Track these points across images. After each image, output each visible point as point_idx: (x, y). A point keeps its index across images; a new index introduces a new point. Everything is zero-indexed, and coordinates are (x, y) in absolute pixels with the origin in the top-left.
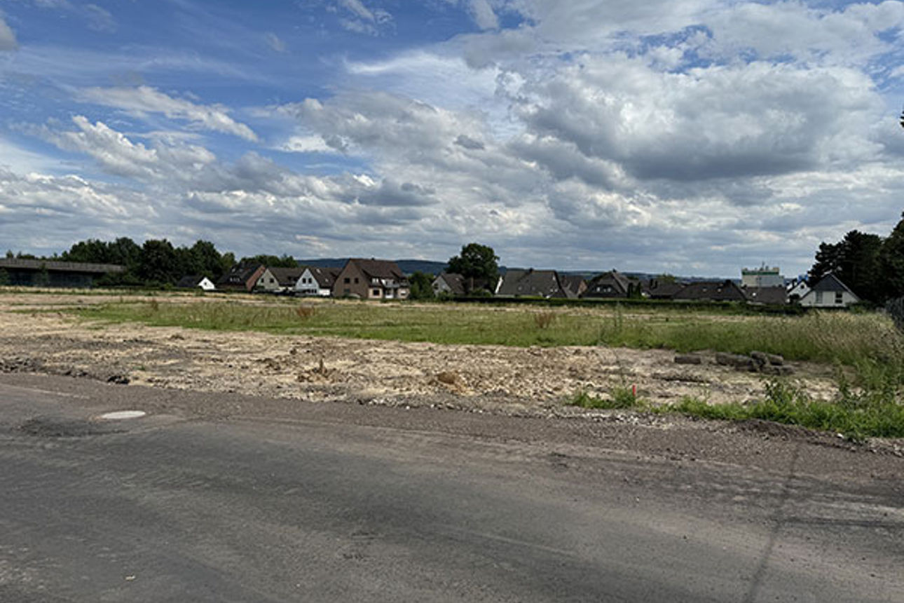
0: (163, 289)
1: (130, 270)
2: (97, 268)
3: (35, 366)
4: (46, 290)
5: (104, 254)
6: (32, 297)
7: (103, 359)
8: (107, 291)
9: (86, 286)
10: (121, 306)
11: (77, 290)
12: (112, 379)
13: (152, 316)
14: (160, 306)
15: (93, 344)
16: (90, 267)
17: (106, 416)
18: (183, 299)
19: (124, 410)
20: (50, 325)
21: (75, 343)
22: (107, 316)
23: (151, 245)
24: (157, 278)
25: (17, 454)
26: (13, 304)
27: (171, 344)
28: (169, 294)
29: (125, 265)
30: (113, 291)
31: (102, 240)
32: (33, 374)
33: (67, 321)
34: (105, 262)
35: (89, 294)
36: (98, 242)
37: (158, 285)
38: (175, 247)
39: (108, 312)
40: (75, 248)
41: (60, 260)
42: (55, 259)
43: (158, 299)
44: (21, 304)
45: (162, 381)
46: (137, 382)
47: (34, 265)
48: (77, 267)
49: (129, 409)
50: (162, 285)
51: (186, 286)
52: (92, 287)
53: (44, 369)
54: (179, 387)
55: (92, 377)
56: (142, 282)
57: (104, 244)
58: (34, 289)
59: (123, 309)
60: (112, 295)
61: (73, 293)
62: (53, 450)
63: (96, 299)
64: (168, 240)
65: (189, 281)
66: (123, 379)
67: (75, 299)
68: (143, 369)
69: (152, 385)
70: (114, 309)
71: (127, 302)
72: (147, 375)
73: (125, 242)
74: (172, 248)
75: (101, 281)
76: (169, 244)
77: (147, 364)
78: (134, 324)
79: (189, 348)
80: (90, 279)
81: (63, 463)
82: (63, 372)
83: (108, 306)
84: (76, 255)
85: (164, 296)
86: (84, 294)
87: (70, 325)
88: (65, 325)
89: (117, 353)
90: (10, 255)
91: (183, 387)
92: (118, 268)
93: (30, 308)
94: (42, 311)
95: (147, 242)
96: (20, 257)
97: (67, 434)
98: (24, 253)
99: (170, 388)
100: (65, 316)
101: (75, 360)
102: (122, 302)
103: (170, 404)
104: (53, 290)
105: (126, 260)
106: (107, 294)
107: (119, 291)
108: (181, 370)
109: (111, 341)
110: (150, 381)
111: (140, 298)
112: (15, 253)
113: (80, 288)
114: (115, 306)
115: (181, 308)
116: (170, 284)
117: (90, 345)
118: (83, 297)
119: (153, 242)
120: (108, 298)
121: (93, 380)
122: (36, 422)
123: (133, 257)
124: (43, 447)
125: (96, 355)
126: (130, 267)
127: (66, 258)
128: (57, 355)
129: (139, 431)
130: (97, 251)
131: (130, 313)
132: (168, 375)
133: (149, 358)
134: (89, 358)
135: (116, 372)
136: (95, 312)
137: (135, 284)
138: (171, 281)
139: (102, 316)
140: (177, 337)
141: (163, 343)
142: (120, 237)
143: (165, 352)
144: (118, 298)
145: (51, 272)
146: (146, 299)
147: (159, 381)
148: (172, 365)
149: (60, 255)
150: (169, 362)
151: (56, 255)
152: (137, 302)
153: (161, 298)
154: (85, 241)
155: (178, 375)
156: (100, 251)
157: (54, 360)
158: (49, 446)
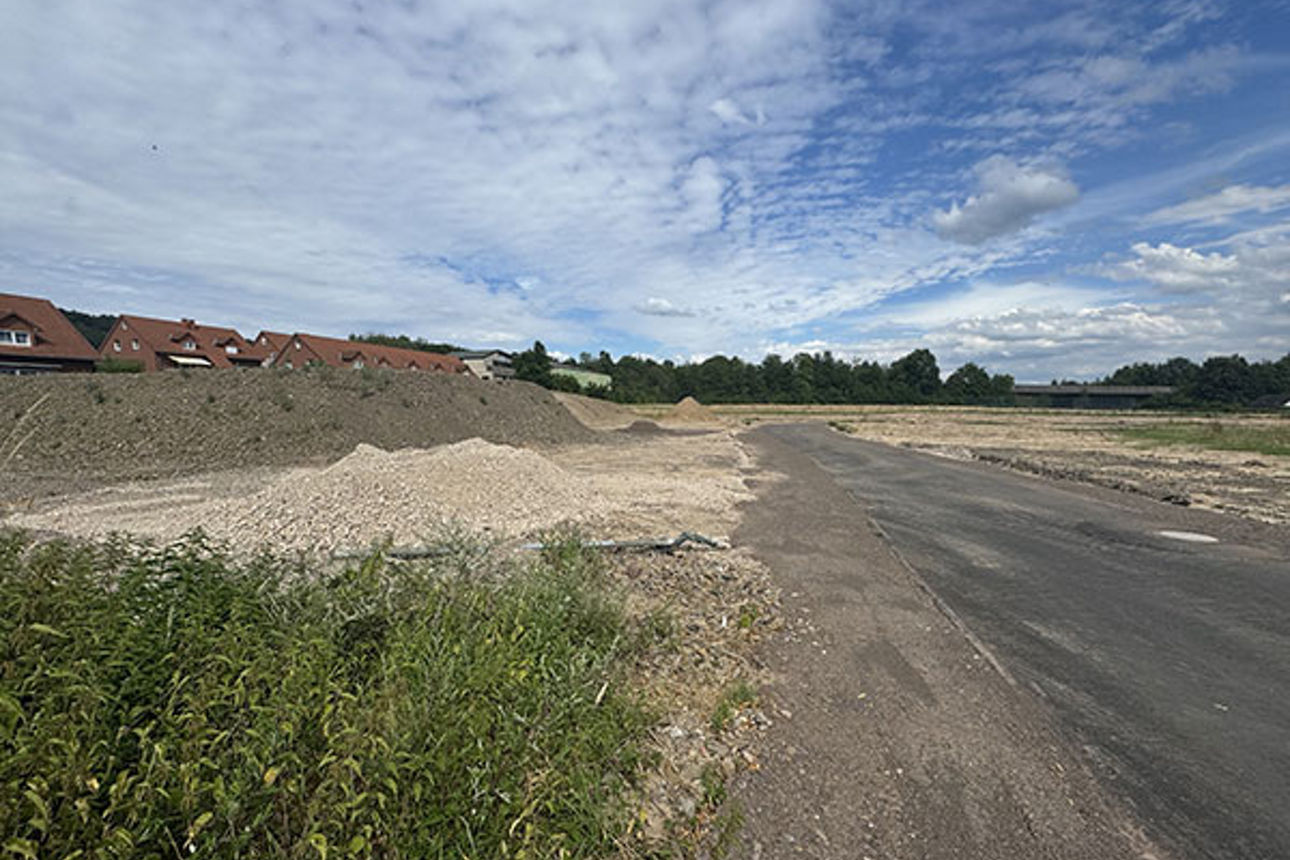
0: (1227, 411)
1: (1182, 391)
2: (1142, 390)
3: (1082, 476)
4: (1086, 411)
5: (1151, 376)
6: (1074, 418)
7: (1155, 478)
8: (1151, 412)
9: (1127, 408)
10: (1171, 427)
11: (1118, 412)
12: (1168, 499)
13: (1213, 438)
14: (1226, 429)
15: (1141, 462)
16: (1134, 390)
17: (1165, 533)
18: (1259, 422)
19: (1188, 531)
20: (1092, 442)
21: (1121, 460)
22: (1155, 437)
23: (1211, 364)
24: (1219, 399)
25: (1076, 549)
26: (1056, 423)
27: (1248, 471)
28: (1238, 415)
29: (1176, 385)
30: (1159, 412)
31: (1150, 363)
32: (1080, 483)
33: (1108, 440)
34: (1152, 384)
35: (1132, 415)
36: (1146, 365)
37: (1220, 406)
38: (1250, 362)
39: (1155, 433)
40: (1119, 373)
41: (1103, 384)
42: (1097, 384)
43: (1223, 421)
44: (1063, 423)
45: (1237, 510)
46: (1201, 506)
47: (1076, 390)
48: (1120, 390)
49: (1195, 532)
50: (1225, 406)
51: (1264, 406)
52: (1135, 409)
53: (1091, 480)
54: (1264, 519)
55: (1142, 493)
56: (1197, 402)
57: (1153, 366)
58: (1075, 411)
59: (1173, 431)
60: (1159, 416)
61: (1114, 415)
62: (1107, 553)
63: (1139, 420)
64: (1240, 355)
65: (1268, 400)
66: (1181, 500)
67: (1116, 420)
68: (1209, 493)
69: (1222, 512)
70: (1161, 431)
71: (1178, 424)
72: (1217, 501)
73: (1180, 362)
74: (1246, 364)
75: (1145, 403)
76: (1242, 360)
77: (1215, 489)
78: (1190, 446)
79: (1277, 477)
80: (1133, 402)
81: (1120, 567)
82: (1110, 484)
83: (1155, 426)
84: (1120, 379)
85: (1229, 418)
86: (1125, 415)
87: (1112, 443)
88: (1107, 443)
89: (1172, 474)
90: (1054, 383)
91: (1271, 520)
92: (1168, 390)
93: (1070, 427)
94: (1083, 430)
95: (1210, 360)
96: (1064, 383)
97: (1122, 541)
98: (1068, 379)
99: (1249, 519)
100: (1106, 434)
101: (1124, 475)
102: (1171, 423)
103: (1254, 535)
104: (1093, 412)
105: (1178, 381)
106: (1152, 416)
107: (1167, 413)
108: (1265, 501)
109: (1163, 461)
110: (1219, 507)
111: (1196, 420)
112: (1059, 382)
113: (1121, 409)
114: (1164, 428)
115: (1259, 432)
116: (1238, 405)
117: (1136, 463)
118: (1125, 419)
119: (1218, 360)
120: (1155, 420)
121: (1144, 497)
122: (1090, 524)
123: (1188, 378)
124: (1098, 548)
125: (1147, 473)
126: (1182, 387)
127: (1109, 382)
128: (1104, 469)
129: (1211, 556)
130: (1142, 374)
131: (1182, 435)
132: (1246, 504)
133: (1216, 483)
134: (1139, 475)
135: (1172, 492)
136: (1138, 432)
137: (1186, 406)
138: (1240, 400)
139: (1147, 437)
140: (1254, 463)
141: (1235, 468)
142: (1173, 357)
143: (1239, 478)
144: (1166, 420)
145: (1092, 395)
146: (1206, 421)
147: (1232, 509)
148: (1253, 493)
149: (1102, 379)
150: (1246, 490)
151: (1098, 379)
152: (1191, 423)
153: (1225, 420)
154: (1131, 365)
155: (1261, 506)
156: (1147, 373)
157: (1102, 473)
158: (1105, 548)
